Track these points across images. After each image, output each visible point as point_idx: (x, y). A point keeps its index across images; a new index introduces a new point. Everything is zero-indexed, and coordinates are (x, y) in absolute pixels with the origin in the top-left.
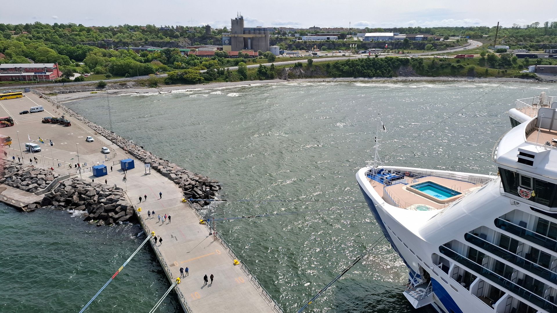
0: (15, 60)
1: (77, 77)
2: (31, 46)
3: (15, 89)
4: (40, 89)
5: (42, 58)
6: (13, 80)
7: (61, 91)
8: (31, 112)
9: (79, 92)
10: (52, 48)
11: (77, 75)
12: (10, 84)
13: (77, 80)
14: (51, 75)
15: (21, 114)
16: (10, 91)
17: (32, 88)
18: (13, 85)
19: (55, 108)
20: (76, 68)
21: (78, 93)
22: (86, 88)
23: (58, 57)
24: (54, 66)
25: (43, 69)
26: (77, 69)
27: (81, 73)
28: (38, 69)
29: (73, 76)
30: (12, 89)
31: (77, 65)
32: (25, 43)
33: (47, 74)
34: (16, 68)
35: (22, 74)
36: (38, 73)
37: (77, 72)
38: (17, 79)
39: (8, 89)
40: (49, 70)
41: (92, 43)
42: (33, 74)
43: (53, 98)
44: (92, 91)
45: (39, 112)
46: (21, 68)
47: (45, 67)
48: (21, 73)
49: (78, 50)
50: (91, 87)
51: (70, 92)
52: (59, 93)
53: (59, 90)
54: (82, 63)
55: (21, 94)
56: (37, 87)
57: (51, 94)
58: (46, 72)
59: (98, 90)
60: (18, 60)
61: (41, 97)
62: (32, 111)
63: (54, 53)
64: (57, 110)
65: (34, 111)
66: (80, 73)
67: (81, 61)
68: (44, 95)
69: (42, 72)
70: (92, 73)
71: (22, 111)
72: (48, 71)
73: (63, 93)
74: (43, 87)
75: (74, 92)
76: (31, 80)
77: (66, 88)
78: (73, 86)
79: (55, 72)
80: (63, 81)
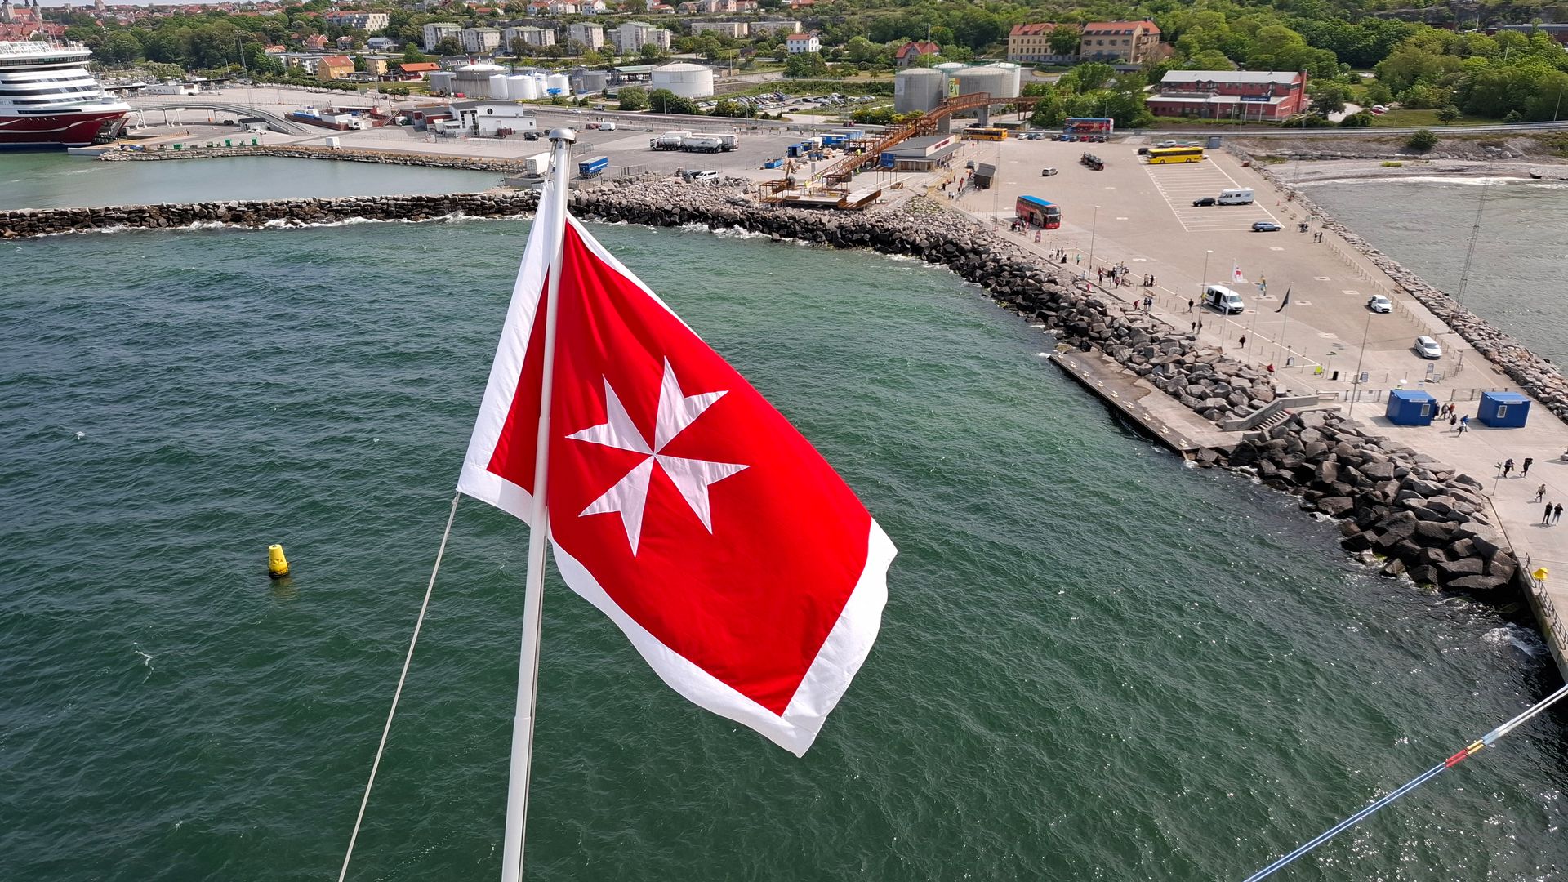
0: (1199, 61)
1: (1353, 115)
2: (1241, 23)
3: (1186, 137)
4: (1245, 142)
5: (1263, 56)
6: (1184, 115)
7: (1299, 152)
8: (1221, 204)
9: (1349, 158)
10: (1295, 30)
11: (1351, 109)
12: (1176, 126)
13: (1350, 123)
14: (1281, 104)
15: (1196, 205)
16: (1174, 142)
17: (1227, 138)
18: (1180, 128)
19: (1281, 197)
20: (1351, 87)
21: (1343, 160)
22: (1370, 150)
23: (1309, 54)
24: (1295, 80)
25: (1264, 87)
26: (1354, 90)
27: (1362, 102)
28: (1252, 86)
29: (1341, 110)
30: (1179, 137)
31: (1355, 80)
32: (1227, 17)
33: (1274, 101)
34: (1199, 82)
35: (1208, 100)
36: (1250, 96)
37: (1351, 101)
38: (1195, 111)
39: (1171, 137)
40: (1280, 90)
41: (1407, 13)
42: (1235, 100)
43: (1273, 168)
44: (1387, 158)
45: (1239, 204)
46: (1210, 82)
47: (1273, 83)
48: (1208, 97)
49: (1366, 36)
50: (1387, 147)
51: (1322, 157)
52: (1291, 156)
53: (1294, 148)
54: (1366, 74)
55: (1200, 152)
56: (1238, 137)
57: (1268, 157)
58: (1272, 95)
59: (1406, 158)
60: (1207, 61)
61: (1246, 165)
62: (1223, 200)
63: (1297, 41)
64: (1287, 204)
65: (1229, 200)
66: (1358, 104)
67: (1367, 66)
68: (1254, 162)
69: (1259, 97)
70: (1395, 105)
71: (1200, 198)
72: (1275, 94)
73: (1302, 157)
74: (1254, 138)
75: (1333, 157)
76: (1228, 117)
77: (1313, 144)
78: (1336, 138)
79: (1293, 96)
80: (1311, 124)
